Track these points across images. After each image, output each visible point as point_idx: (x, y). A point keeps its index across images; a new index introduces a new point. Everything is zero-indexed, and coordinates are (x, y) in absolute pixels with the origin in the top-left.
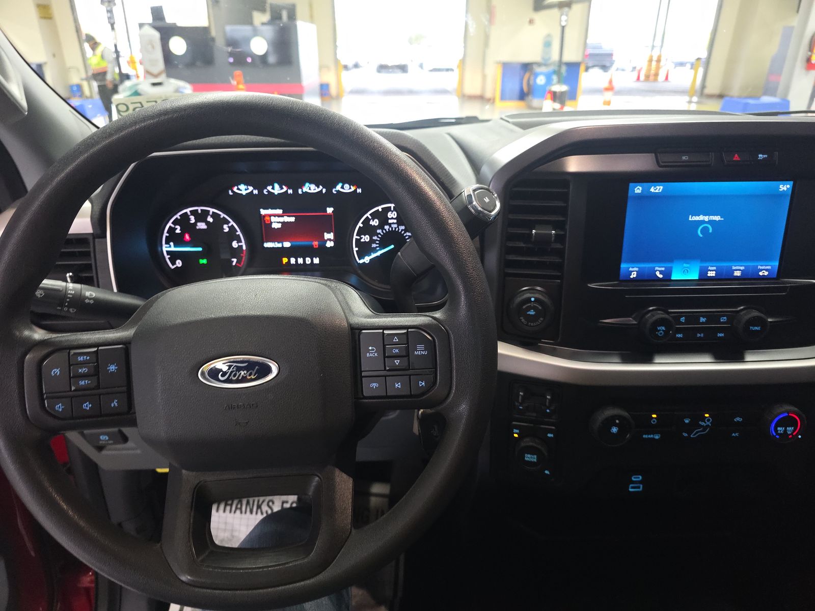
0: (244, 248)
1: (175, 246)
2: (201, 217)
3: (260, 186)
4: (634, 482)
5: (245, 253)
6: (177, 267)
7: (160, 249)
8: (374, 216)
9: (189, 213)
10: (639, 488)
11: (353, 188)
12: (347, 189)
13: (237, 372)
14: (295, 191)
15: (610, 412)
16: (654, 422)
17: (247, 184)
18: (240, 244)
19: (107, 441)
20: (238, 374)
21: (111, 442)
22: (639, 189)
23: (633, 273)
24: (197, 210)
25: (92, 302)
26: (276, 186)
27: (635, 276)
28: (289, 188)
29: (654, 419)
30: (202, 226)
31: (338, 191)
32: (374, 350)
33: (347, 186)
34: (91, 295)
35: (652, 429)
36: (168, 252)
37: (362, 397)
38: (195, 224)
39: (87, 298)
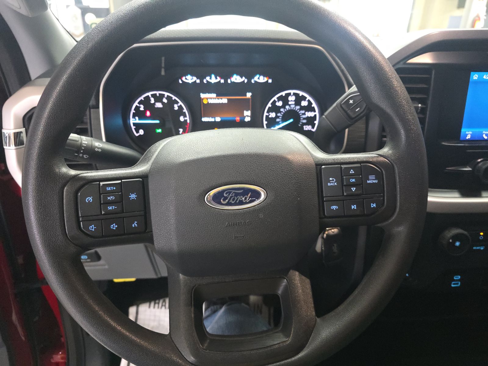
0: (188, 121)
1: (139, 119)
2: (159, 99)
3: (201, 78)
4: (454, 280)
5: (188, 125)
6: (140, 135)
7: (128, 122)
8: (279, 99)
9: (150, 96)
10: (458, 284)
11: (266, 79)
12: (262, 79)
13: (235, 197)
14: (226, 81)
15: (456, 231)
16: (481, 238)
17: (192, 75)
18: (186, 119)
19: (86, 259)
20: (236, 199)
21: (89, 260)
22: (476, 76)
23: (468, 135)
24: (156, 94)
25: (100, 150)
26: (213, 76)
27: (469, 137)
28: (221, 78)
29: (482, 236)
30: (159, 105)
31: (256, 82)
32: (333, 180)
33: (262, 77)
34: (99, 145)
35: (479, 243)
36: (134, 124)
37: (324, 217)
38: (154, 104)
39: (97, 147)
